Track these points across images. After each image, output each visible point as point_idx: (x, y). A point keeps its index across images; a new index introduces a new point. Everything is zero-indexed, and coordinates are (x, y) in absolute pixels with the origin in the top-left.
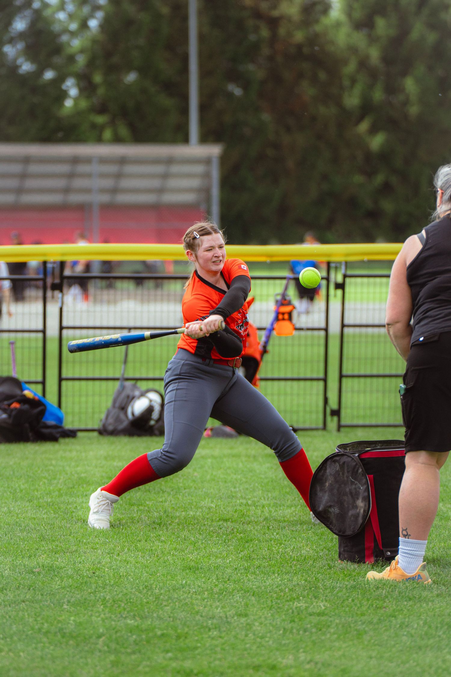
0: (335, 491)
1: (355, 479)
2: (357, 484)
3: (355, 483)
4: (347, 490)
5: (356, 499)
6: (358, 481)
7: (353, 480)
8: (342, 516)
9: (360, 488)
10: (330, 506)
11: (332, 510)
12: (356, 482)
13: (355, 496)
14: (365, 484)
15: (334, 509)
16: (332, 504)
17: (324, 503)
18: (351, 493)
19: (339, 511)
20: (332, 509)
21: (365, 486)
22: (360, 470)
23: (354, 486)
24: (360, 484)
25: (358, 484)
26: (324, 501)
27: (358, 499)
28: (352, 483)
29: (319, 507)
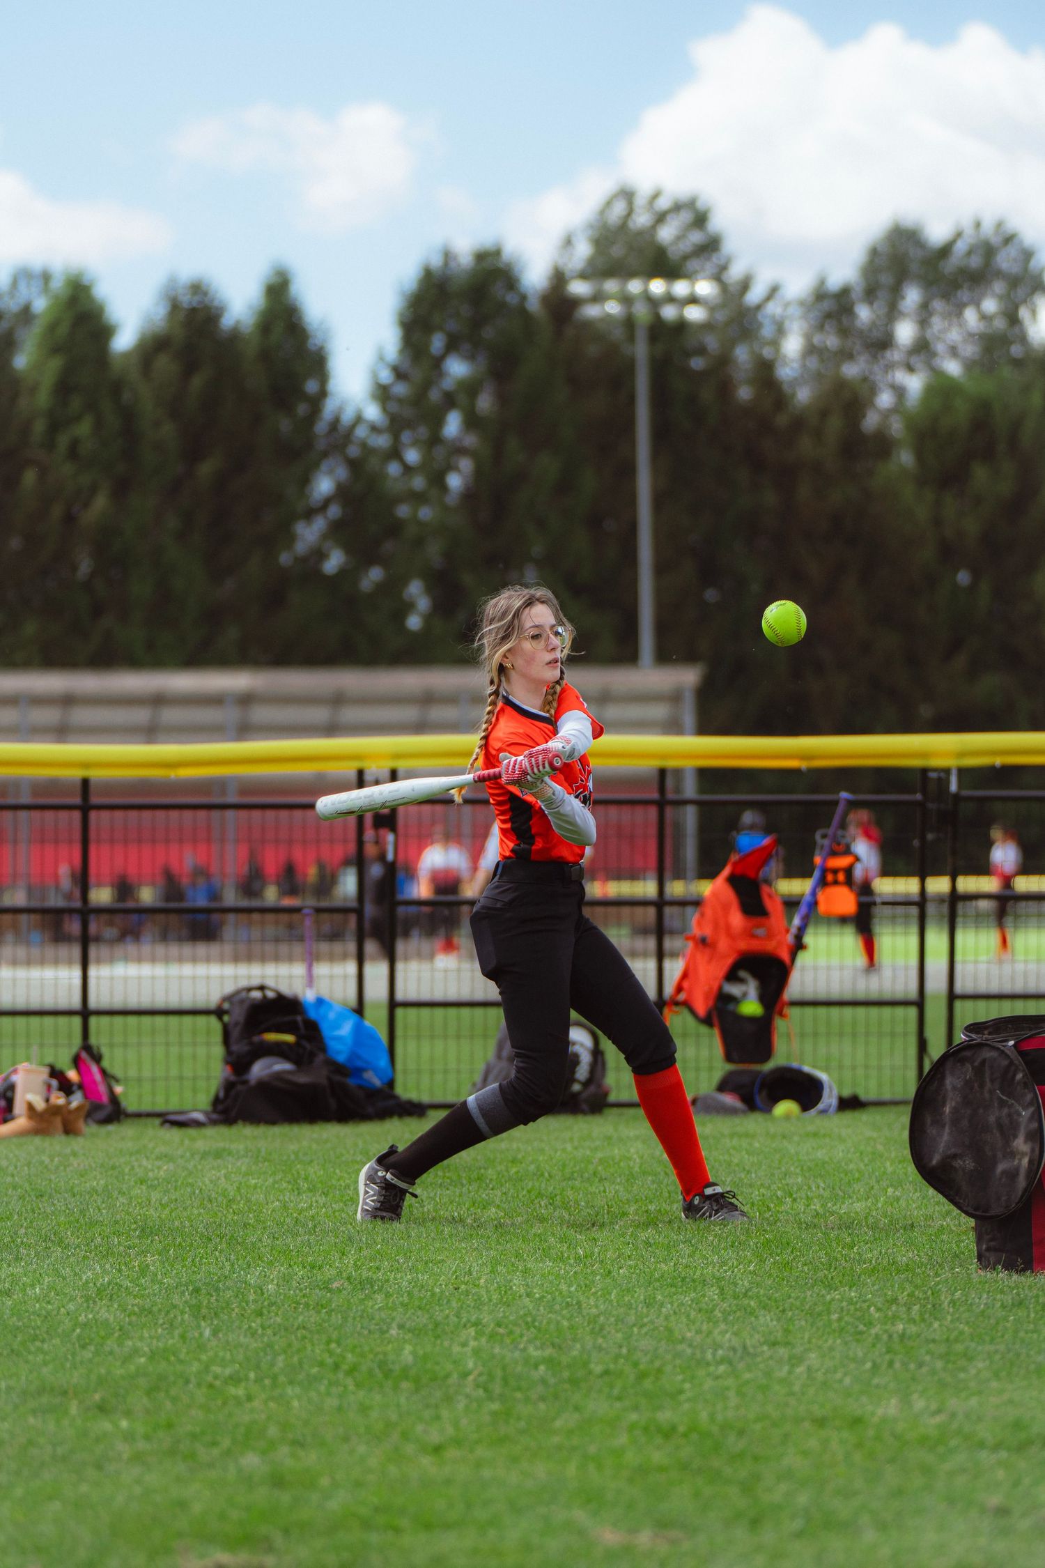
0: (965, 1123)
1: (1009, 1095)
2: (1013, 1104)
3: (1010, 1103)
4: (992, 1119)
5: (1012, 1137)
6: (1015, 1100)
7: (1004, 1098)
8: (983, 1174)
9: (1019, 1114)
10: (955, 1156)
11: (958, 1163)
12: (1011, 1101)
13: (1008, 1131)
14: (1031, 1104)
15: (964, 1161)
16: (959, 1151)
17: (941, 1150)
18: (1000, 1126)
19: (973, 1164)
20: (959, 1161)
21: (1031, 1109)
22: (1019, 1076)
23: (1005, 1111)
24: (1019, 1104)
25: (1016, 1104)
26: (942, 1145)
27: (1015, 1137)
28: (1002, 1104)
29: (931, 1159)
